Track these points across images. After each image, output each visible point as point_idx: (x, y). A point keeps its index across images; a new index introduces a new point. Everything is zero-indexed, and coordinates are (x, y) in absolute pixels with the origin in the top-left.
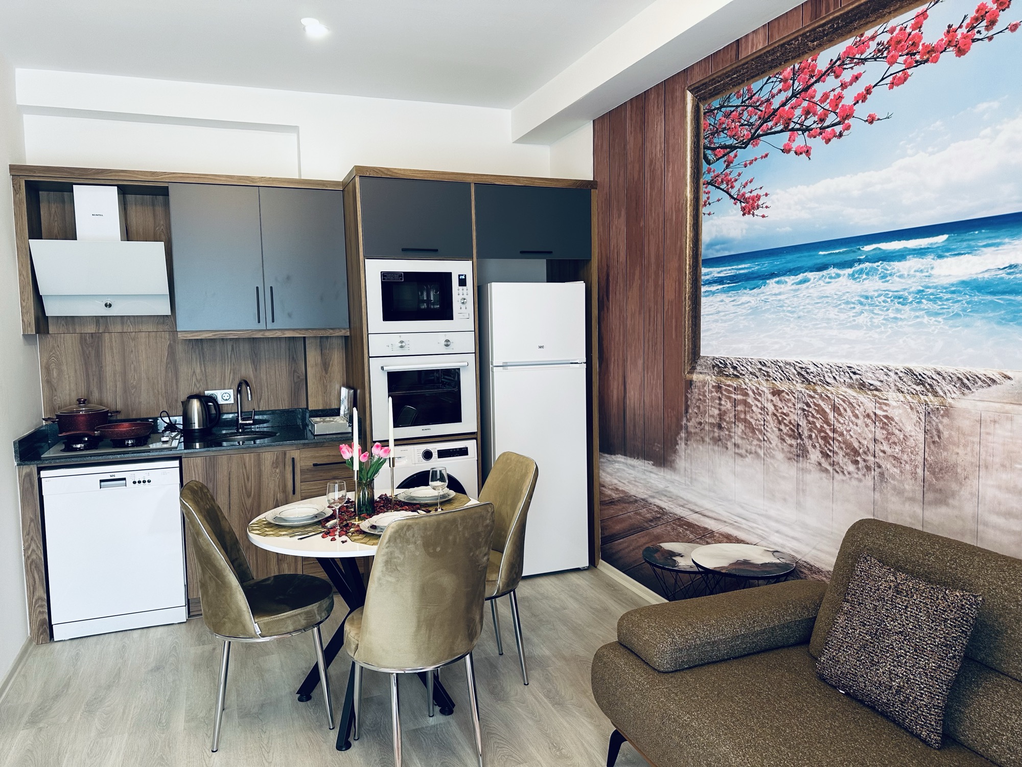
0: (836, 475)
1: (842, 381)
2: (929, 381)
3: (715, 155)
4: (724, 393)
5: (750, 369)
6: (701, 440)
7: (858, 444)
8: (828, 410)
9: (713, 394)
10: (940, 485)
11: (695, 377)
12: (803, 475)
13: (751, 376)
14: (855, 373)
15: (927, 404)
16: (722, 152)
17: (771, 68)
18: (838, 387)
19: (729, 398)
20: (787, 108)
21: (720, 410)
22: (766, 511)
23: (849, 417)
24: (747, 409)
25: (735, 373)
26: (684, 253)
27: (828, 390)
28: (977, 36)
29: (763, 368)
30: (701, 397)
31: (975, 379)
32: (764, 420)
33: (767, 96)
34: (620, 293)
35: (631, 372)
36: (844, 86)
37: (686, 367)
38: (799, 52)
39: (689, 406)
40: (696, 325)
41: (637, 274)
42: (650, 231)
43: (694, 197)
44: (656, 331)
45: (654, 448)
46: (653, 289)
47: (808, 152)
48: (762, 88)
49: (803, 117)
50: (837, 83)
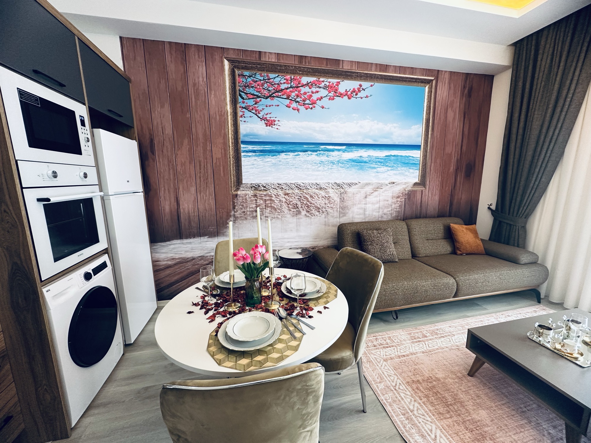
0: (312, 217)
2: (341, 185)
3: (248, 97)
4: (258, 197)
6: (245, 219)
8: (308, 197)
9: (252, 199)
10: (344, 212)
11: (239, 193)
13: (273, 189)
14: (318, 185)
15: (340, 191)
16: (252, 96)
17: (279, 72)
19: (262, 199)
20: (288, 90)
21: (256, 204)
24: (272, 202)
25: (265, 189)
26: (227, 137)
28: (353, 96)
30: (244, 201)
31: (352, 184)
33: (278, 82)
34: (167, 152)
35: (183, 194)
36: (312, 92)
37: (233, 189)
38: (293, 72)
39: (236, 206)
40: (238, 170)
41: (186, 142)
42: (197, 121)
43: (233, 112)
44: (207, 172)
45: (209, 230)
46: (202, 151)
47: (298, 110)
48: (275, 78)
49: (296, 97)
50: (310, 90)
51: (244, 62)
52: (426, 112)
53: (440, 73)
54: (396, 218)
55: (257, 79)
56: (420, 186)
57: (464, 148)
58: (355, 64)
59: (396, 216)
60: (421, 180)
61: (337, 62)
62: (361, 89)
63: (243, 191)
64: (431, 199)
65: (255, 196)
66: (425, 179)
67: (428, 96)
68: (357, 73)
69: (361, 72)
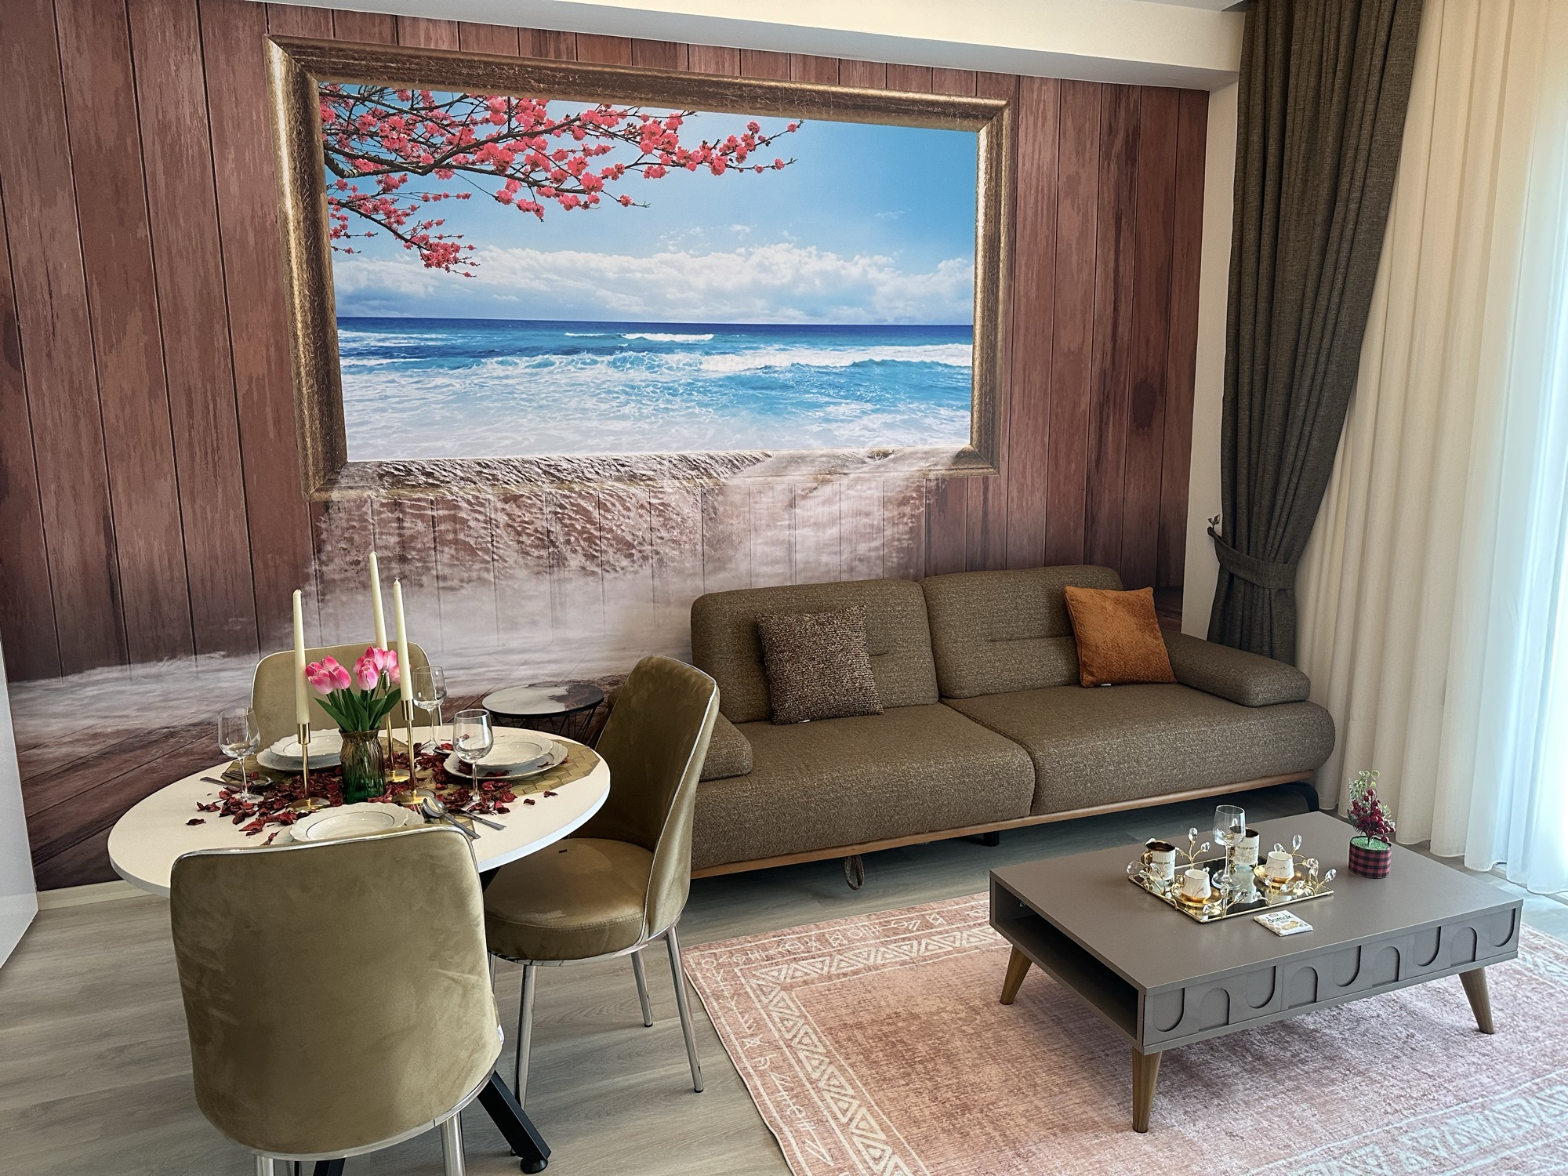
0: (607, 575)
1: (607, 474)
2: (703, 465)
3: (357, 167)
4: (408, 510)
5: (459, 473)
6: (359, 586)
7: (631, 537)
8: (590, 509)
9: (383, 516)
10: (718, 554)
11: (335, 495)
12: (560, 586)
13: (462, 482)
14: (623, 465)
15: (702, 486)
16: (372, 167)
17: (467, 84)
18: (602, 482)
19: (422, 517)
20: (501, 146)
21: (400, 535)
22: (504, 645)
23: (619, 511)
24: (458, 526)
25: (430, 481)
26: (288, 303)
27: (590, 487)
28: (729, 163)
29: (485, 471)
30: (355, 524)
31: (743, 460)
32: (492, 535)
33: (462, 119)
34: (69, 357)
35: (130, 506)
36: (587, 152)
37: (312, 482)
38: (516, 84)
39: (324, 541)
40: (331, 416)
41: (135, 321)
42: (174, 251)
43: (305, 219)
44: (216, 427)
45: (226, 628)
46: (196, 354)
47: (539, 211)
48: (451, 104)
49: (528, 167)
50: (578, 145)
51: (340, 52)
52: (986, 215)
53: (1024, 84)
54: (901, 572)
55: (389, 106)
56: (978, 462)
57: (1124, 331)
58: (733, 57)
59: (899, 564)
60: (980, 441)
61: (668, 50)
62: (757, 141)
63: (350, 491)
64: (1020, 506)
65: (396, 505)
66: (993, 440)
67: (989, 160)
68: (741, 86)
69: (753, 82)
